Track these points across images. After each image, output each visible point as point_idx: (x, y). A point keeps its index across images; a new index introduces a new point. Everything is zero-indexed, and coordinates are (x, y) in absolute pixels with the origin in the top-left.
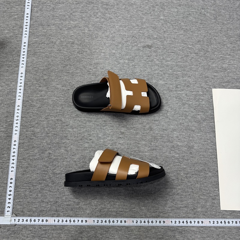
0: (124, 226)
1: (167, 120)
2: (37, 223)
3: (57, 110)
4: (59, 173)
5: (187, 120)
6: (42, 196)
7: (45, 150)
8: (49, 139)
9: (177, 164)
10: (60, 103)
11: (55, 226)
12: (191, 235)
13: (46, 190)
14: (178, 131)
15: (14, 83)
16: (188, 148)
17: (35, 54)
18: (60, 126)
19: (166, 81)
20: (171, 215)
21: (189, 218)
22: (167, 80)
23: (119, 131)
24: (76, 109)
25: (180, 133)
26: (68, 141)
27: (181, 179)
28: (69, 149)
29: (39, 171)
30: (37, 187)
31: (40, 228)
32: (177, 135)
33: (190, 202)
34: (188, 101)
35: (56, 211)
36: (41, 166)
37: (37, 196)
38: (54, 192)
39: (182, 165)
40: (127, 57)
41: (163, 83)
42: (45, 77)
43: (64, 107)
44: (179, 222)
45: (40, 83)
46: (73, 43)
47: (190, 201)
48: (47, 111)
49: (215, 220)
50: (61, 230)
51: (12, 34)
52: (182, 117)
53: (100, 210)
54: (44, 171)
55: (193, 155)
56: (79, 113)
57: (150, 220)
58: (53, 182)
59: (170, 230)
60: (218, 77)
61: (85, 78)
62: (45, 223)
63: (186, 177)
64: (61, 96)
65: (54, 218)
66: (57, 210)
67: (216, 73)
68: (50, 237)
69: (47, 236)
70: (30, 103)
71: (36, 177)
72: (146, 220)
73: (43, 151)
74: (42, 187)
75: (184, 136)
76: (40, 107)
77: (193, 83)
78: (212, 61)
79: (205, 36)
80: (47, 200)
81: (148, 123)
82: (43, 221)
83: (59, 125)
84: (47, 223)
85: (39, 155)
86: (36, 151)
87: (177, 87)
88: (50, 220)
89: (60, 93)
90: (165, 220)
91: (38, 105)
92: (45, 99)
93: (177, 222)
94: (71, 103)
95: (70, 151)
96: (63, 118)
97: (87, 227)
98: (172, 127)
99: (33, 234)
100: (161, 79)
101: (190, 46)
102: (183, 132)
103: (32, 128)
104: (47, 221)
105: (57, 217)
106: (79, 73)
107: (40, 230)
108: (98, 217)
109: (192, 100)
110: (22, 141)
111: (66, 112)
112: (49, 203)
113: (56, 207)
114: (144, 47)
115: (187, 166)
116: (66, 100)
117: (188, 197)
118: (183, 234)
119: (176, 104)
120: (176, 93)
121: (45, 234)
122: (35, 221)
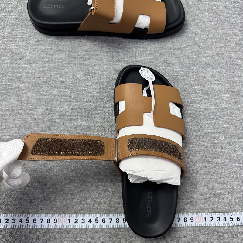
0: (122, 228)
1: (196, 48)
3: (4, 33)
5: (228, 49)
9: (214, 121)
10: (9, 22)
12: (239, 240)
14: (214, 67)
16: (231, 95)
18: (8, 60)
20: (204, 207)
21: (235, 211)
23: (112, 67)
24: (37, 31)
25: (217, 70)
26: (22, 85)
27: (221, 146)
28: (24, 98)
32: (212, 73)
33: (236, 185)
34: (229, 17)
39: (221, 122)
43: (17, 28)
44: (217, 219)
47: (235, 183)
50: (12, 236)
52: (220, 42)
53: (81, 201)
55: (240, 106)
56: (42, 37)
59: (203, 233)
63: (229, 142)
64: (12, 9)
66: (4, 202)
75: (224, 75)
81: (161, 54)
83: (7, 58)
89: (10, 6)
90: (194, 217)
93: (215, 219)
94: (27, 22)
95: (26, 102)
96: (14, 47)
97: (57, 231)
98: (204, 59)
102: (222, 68)
108: (76, 213)
109: (235, 16)
111: (19, 37)
115: (230, 125)
116: (20, 16)
117: (232, 176)
118: (224, 239)
119: (210, 23)
120: (209, 4)
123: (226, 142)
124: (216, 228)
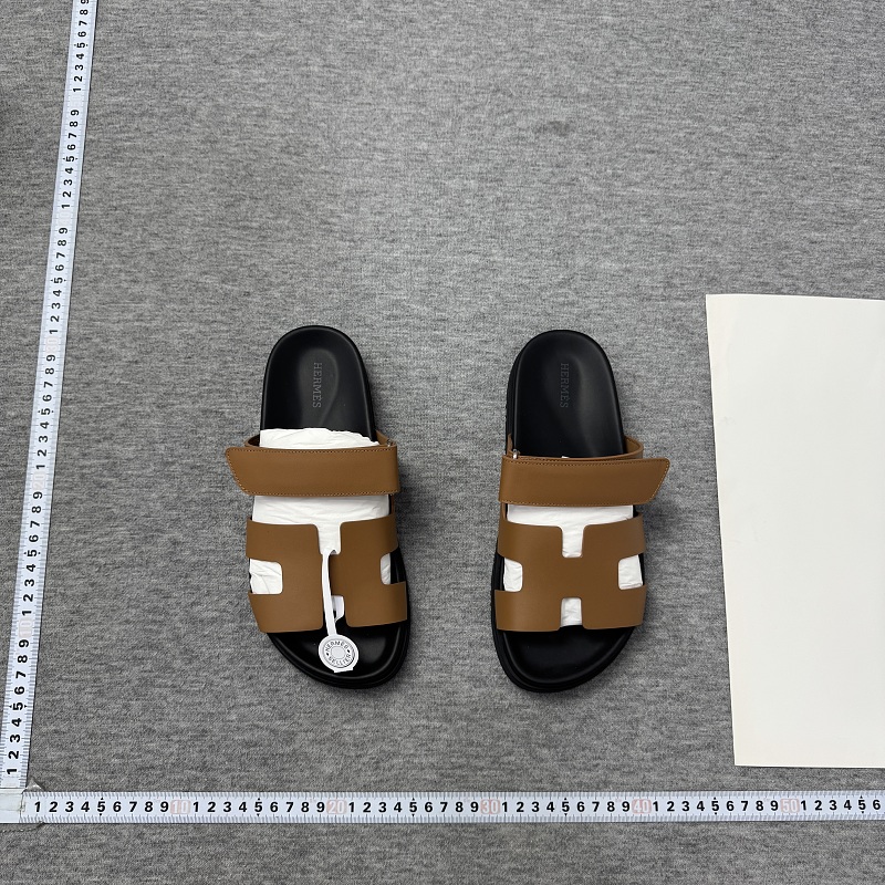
0: (470, 825)
2: (125, 815)
3: (202, 372)
4: (214, 620)
6: (145, 709)
7: (157, 530)
8: (173, 485)
9: (675, 580)
10: (214, 346)
11: (198, 826)
12: (732, 856)
13: (160, 687)
15: (31, 268)
17: (115, 154)
18: (213, 435)
19: (627, 262)
20: (653, 777)
21: (723, 788)
22: (631, 258)
23: (446, 452)
27: (692, 638)
29: (134, 611)
30: (125, 673)
31: (141, 836)
33: (725, 727)
35: (204, 767)
36: (142, 593)
37: (124, 711)
38: (195, 694)
39: (693, 583)
40: (476, 167)
41: (616, 266)
42: (156, 246)
43: (232, 362)
44: (683, 806)
45: (135, 266)
46: (263, 114)
47: (724, 722)
48: (165, 378)
49: (826, 798)
50: (223, 841)
51: (22, 79)
52: (691, 397)
53: (377, 762)
54: (154, 610)
57: (573, 801)
58: (190, 655)
59: (651, 836)
60: (826, 247)
61: (311, 248)
62: (156, 815)
63: (710, 629)
64: (219, 317)
65: (192, 798)
66: (205, 763)
67: (817, 230)
68: (180, 870)
69: (165, 867)
70: (97, 345)
71: (123, 633)
72: (558, 800)
73: (149, 534)
74: (145, 675)
75: (699, 474)
76: (136, 362)
77: (731, 267)
78: (802, 184)
79: (772, 91)
80: (164, 726)
82: (149, 807)
83: (210, 431)
84: (168, 817)
85: (134, 548)
86: (122, 532)
87: (669, 285)
88: (179, 802)
89: (215, 308)
90: (629, 800)
91: (129, 355)
92: (157, 331)
93: (679, 806)
94: (256, 347)
96: (226, 406)
97: (325, 830)
99: (109, 861)
100: (606, 254)
101: (716, 129)
102: (694, 457)
103: (105, 445)
104: (165, 806)
105: (206, 790)
106: (288, 228)
107: (139, 841)
108: (366, 789)
110: (64, 495)
111: (237, 382)
112: (175, 738)
113: (201, 751)
114: (541, 130)
115: (713, 588)
116: (239, 333)
117: (716, 707)
118: (699, 851)
119: (669, 351)
120: (666, 308)
121: (160, 858)
122: (117, 807)
123: (703, 628)
124: (681, 827)
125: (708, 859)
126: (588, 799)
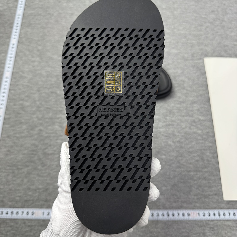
2: (20, 216)
9: (200, 141)
12: (226, 232)
13: (34, 174)
14: (198, 104)
20: (198, 205)
21: (221, 208)
22: (181, 50)
25: (201, 106)
27: (207, 159)
31: (24, 223)
32: (197, 108)
41: (176, 51)
57: (170, 213)
58: (43, 164)
62: (30, 216)
65: (42, 210)
72: (165, 212)
82: (28, 213)
84: (34, 217)
88: (38, 212)
90: (189, 212)
93: (206, 214)
99: (14, 232)
101: (203, 16)
104: (33, 213)
105: (47, 208)
107: (23, 225)
112: (38, 191)
121: (31, 231)
122: (17, 213)
124: (208, 222)
125: (218, 233)
126: (176, 212)
